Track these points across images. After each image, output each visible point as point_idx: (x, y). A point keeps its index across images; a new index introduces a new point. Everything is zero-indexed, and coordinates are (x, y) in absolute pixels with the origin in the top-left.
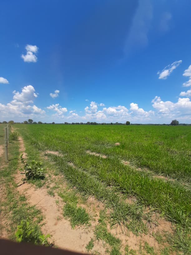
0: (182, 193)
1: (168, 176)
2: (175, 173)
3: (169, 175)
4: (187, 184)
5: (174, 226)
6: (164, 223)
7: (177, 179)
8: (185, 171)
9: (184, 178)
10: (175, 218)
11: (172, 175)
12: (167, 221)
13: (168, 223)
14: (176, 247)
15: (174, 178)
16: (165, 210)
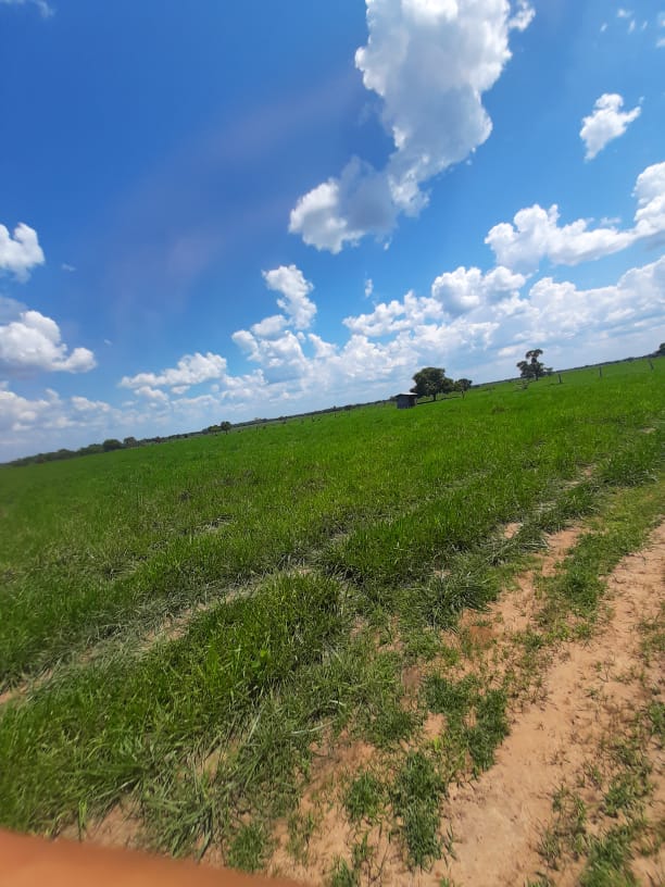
0: (99, 687)
1: (23, 675)
2: (44, 646)
3: (27, 670)
4: (95, 652)
5: (131, 804)
6: (104, 831)
7: (59, 662)
8: (73, 616)
9: (78, 639)
10: (121, 778)
11: (39, 660)
12: (104, 817)
13: (111, 818)
14: (179, 845)
15: (48, 666)
16: (79, 794)
